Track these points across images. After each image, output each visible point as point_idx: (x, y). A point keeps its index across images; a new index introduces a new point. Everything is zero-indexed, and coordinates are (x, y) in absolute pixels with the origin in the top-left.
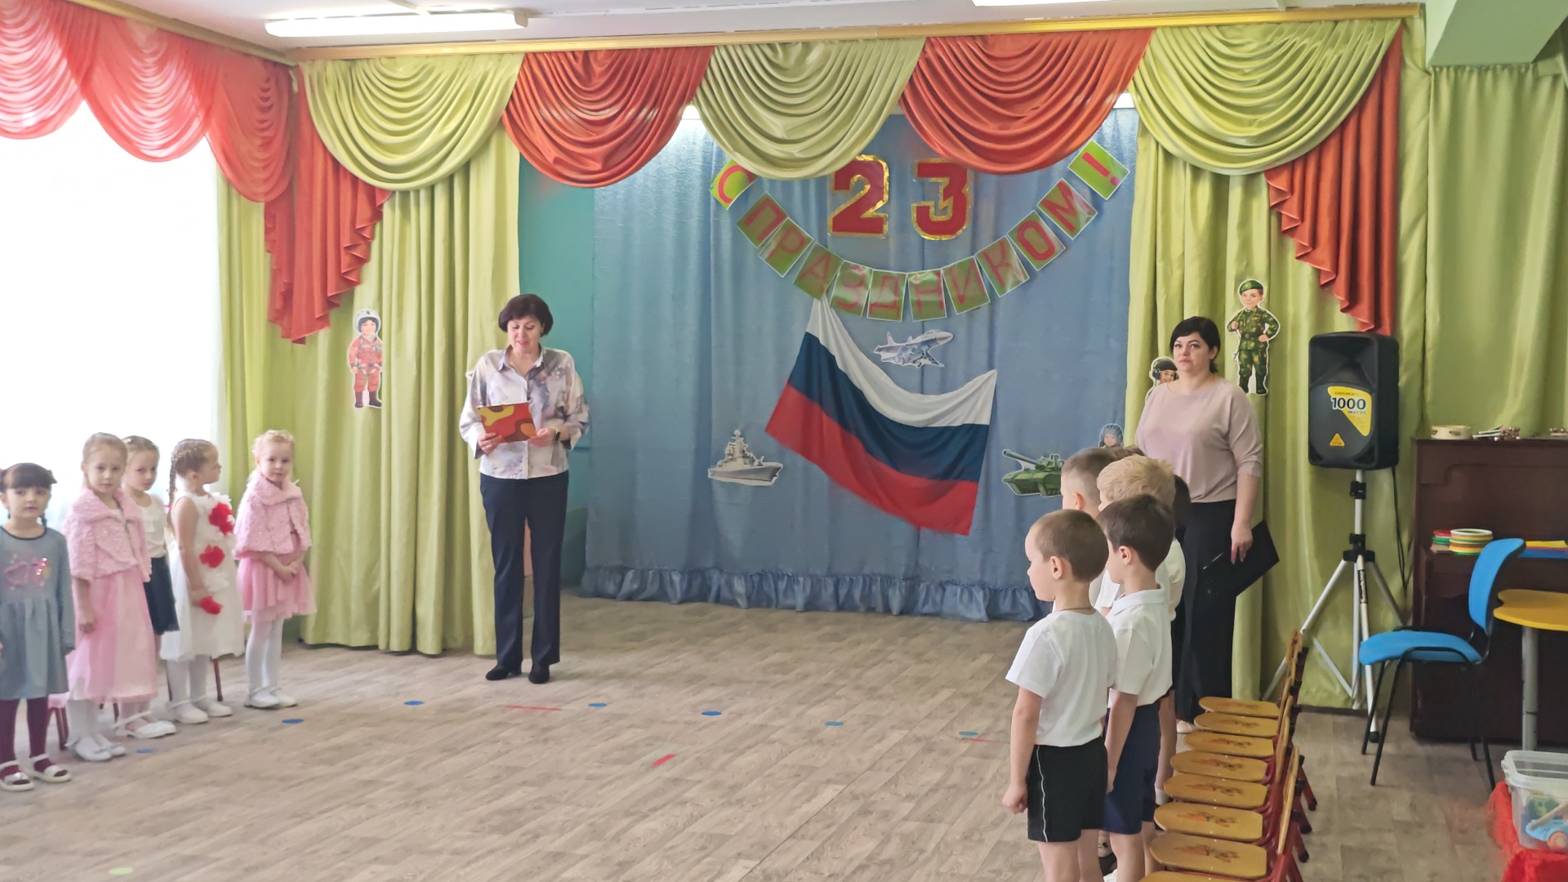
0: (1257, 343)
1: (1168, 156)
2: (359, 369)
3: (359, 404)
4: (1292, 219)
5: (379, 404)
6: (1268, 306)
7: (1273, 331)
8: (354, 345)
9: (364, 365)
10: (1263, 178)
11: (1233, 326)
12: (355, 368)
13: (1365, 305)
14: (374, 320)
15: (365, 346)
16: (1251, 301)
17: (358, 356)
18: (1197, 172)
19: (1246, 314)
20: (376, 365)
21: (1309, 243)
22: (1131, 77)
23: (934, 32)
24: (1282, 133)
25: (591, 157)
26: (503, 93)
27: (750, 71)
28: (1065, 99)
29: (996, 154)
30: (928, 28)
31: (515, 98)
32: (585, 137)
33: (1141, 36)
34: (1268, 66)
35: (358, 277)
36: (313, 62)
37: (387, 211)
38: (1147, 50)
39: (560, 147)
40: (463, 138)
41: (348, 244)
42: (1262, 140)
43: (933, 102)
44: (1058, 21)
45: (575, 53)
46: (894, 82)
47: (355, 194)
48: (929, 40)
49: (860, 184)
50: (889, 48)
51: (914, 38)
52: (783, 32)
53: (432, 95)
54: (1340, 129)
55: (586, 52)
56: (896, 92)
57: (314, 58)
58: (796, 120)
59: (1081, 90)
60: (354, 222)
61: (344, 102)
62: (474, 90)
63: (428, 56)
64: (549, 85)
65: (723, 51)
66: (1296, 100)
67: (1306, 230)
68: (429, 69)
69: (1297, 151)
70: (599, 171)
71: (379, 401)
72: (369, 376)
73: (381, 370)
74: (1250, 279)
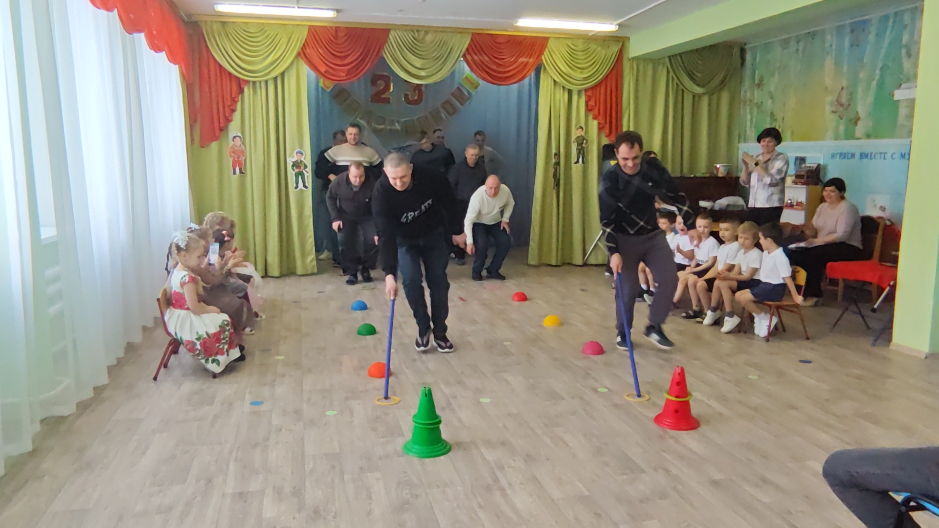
0: (582, 147)
1: (555, 81)
2: (234, 158)
3: (234, 173)
4: (592, 106)
5: (243, 173)
6: (585, 135)
7: (587, 143)
8: (231, 148)
9: (236, 156)
10: (584, 92)
11: (575, 141)
12: (232, 158)
14: (240, 137)
15: (236, 148)
16: (580, 133)
17: (233, 153)
18: (563, 87)
19: (578, 137)
20: (241, 156)
21: (597, 113)
22: (543, 54)
23: (474, 31)
24: (591, 77)
25: (342, 71)
26: (301, 42)
27: (406, 40)
28: (521, 60)
29: (497, 77)
30: (473, 29)
31: (306, 45)
32: (339, 62)
33: (546, 39)
34: (586, 54)
35: (232, 118)
36: (206, 22)
37: (246, 90)
38: (548, 45)
39: (327, 65)
40: (283, 60)
41: (229, 104)
42: (585, 79)
43: (476, 57)
44: (519, 31)
45: (331, 27)
46: (461, 51)
47: (231, 81)
48: (473, 34)
49: (381, 84)
50: (459, 35)
51: (467, 33)
52: (419, 26)
53: (268, 41)
54: (607, 77)
55: (336, 28)
56: (462, 54)
57: (206, 19)
58: (425, 60)
59: (526, 57)
60: (231, 94)
61: (224, 41)
62: (287, 41)
63: (263, 24)
64: (321, 40)
65: (394, 31)
66: (595, 66)
67: (596, 110)
68: (266, 29)
69: (595, 83)
70: (344, 77)
71: (243, 171)
72: (238, 161)
73: (244, 158)
74: (579, 125)
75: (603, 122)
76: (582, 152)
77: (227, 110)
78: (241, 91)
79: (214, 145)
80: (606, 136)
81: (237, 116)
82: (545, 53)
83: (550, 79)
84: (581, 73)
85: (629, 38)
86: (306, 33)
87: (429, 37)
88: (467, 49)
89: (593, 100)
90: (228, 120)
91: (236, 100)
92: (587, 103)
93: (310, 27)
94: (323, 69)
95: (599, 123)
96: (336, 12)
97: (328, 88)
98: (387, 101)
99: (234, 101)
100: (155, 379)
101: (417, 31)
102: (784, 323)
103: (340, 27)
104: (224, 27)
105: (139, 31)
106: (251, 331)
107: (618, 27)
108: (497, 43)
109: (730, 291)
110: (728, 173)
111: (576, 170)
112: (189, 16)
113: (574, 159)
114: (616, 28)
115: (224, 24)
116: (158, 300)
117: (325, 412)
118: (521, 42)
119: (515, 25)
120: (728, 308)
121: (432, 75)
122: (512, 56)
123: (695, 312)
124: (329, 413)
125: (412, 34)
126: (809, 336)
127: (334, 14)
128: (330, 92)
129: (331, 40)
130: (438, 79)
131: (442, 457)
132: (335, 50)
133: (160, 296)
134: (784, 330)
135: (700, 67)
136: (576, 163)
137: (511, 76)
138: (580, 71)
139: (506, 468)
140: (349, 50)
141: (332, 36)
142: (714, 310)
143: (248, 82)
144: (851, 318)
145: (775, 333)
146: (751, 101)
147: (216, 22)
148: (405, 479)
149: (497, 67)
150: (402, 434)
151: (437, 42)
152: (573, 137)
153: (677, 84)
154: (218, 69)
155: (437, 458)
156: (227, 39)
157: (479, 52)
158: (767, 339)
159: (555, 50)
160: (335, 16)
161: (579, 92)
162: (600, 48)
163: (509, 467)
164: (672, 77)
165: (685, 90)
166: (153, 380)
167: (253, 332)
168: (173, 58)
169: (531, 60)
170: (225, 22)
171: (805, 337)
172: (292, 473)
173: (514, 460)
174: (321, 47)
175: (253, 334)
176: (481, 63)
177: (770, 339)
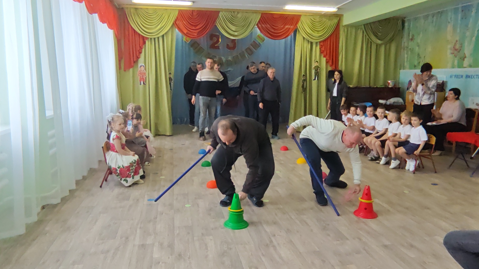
0: (317, 71)
1: (304, 38)
2: (140, 77)
3: (141, 84)
4: (323, 50)
5: (145, 84)
6: (319, 65)
7: (320, 69)
8: (139, 72)
9: (141, 76)
10: (319, 43)
11: (314, 68)
12: (139, 77)
13: (334, 65)
14: (143, 66)
15: (142, 72)
16: (316, 64)
17: (140, 74)
18: (308, 41)
19: (315, 66)
20: (144, 76)
21: (325, 54)
22: (298, 23)
23: (262, 12)
24: (323, 35)
25: (195, 33)
26: (174, 19)
27: (228, 17)
28: (287, 27)
29: (274, 36)
30: (261, 11)
31: (177, 19)
32: (194, 28)
33: (299, 16)
34: (320, 24)
35: (140, 57)
36: (127, 8)
37: (147, 42)
38: (301, 19)
39: (188, 30)
40: (165, 28)
41: (139, 49)
42: (320, 36)
43: (263, 25)
44: (285, 12)
45: (190, 10)
46: (256, 21)
47: (139, 38)
48: (262, 14)
49: (215, 39)
50: (255, 14)
51: (260, 13)
52: (234, 10)
53: (158, 17)
54: (331, 36)
55: (192, 11)
56: (256, 23)
57: (127, 6)
58: (237, 27)
59: (289, 25)
60: (139, 45)
61: (136, 18)
62: (168, 17)
63: (156, 9)
64: (185, 17)
65: (222, 12)
66: (325, 30)
67: (325, 53)
68: (157, 11)
69: (325, 39)
70: (196, 35)
71: (145, 83)
72: (143, 78)
73: (145, 77)
74: (316, 60)
75: (329, 59)
76: (317, 74)
77: (137, 53)
78: (144, 43)
79: (131, 70)
80: (330, 66)
81: (142, 55)
82: (299, 23)
83: (301, 36)
84: (318, 33)
85: (342, 15)
86: (177, 13)
87: (239, 15)
88: (259, 22)
89: (324, 47)
90: (138, 58)
91: (142, 47)
92: (320, 48)
93: (179, 10)
94: (185, 31)
95: (326, 59)
96: (192, 3)
97: (188, 41)
98: (218, 48)
99: (141, 48)
100: (101, 187)
101: (233, 12)
102: (423, 164)
103: (194, 10)
104: (136, 10)
105: (95, 13)
106: (148, 164)
107: (337, 9)
108: (274, 18)
109: (394, 147)
110: (395, 85)
111: (314, 83)
112: (119, 5)
113: (313, 78)
114: (336, 10)
115: (136, 9)
116: (103, 147)
117: (185, 205)
118: (286, 18)
119: (283, 8)
120: (393, 156)
121: (241, 34)
122: (282, 25)
123: (375, 157)
124: (186, 206)
125: (231, 13)
126: (437, 171)
127: (191, 4)
128: (189, 43)
129: (190, 17)
130: (243, 37)
131: (244, 229)
132: (191, 22)
133: (103, 145)
134: (423, 168)
135: (380, 30)
136: (314, 80)
137: (281, 35)
138: (318, 32)
139: (276, 235)
140: (198, 22)
141: (191, 15)
142: (386, 156)
143: (147, 38)
144: (460, 162)
145: (418, 169)
146: (407, 48)
147: (132, 8)
148: (225, 240)
149: (274, 31)
150: (223, 217)
151: (244, 17)
152: (313, 66)
153: (368, 39)
154: (133, 32)
155: (241, 230)
156: (138, 16)
157: (265, 22)
158: (414, 172)
159: (304, 21)
160: (192, 4)
161: (317, 43)
162: (327, 20)
163: (278, 236)
164: (366, 35)
165: (372, 42)
166: (100, 187)
167: (149, 164)
168: (110, 27)
169: (292, 27)
170: (137, 8)
171: (434, 172)
172: (168, 235)
173: (281, 232)
174: (185, 21)
175: (149, 165)
176: (266, 29)
177: (416, 172)
